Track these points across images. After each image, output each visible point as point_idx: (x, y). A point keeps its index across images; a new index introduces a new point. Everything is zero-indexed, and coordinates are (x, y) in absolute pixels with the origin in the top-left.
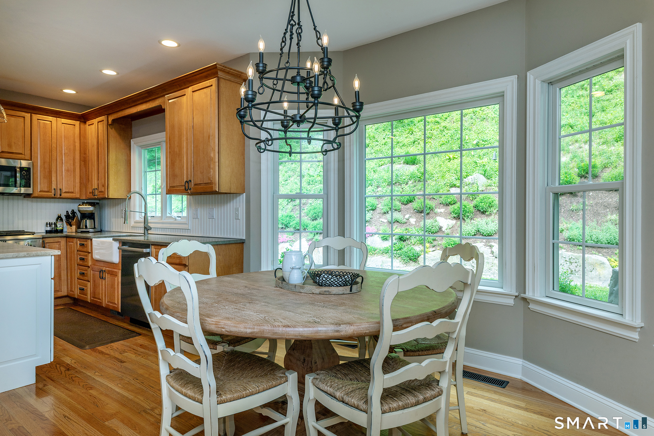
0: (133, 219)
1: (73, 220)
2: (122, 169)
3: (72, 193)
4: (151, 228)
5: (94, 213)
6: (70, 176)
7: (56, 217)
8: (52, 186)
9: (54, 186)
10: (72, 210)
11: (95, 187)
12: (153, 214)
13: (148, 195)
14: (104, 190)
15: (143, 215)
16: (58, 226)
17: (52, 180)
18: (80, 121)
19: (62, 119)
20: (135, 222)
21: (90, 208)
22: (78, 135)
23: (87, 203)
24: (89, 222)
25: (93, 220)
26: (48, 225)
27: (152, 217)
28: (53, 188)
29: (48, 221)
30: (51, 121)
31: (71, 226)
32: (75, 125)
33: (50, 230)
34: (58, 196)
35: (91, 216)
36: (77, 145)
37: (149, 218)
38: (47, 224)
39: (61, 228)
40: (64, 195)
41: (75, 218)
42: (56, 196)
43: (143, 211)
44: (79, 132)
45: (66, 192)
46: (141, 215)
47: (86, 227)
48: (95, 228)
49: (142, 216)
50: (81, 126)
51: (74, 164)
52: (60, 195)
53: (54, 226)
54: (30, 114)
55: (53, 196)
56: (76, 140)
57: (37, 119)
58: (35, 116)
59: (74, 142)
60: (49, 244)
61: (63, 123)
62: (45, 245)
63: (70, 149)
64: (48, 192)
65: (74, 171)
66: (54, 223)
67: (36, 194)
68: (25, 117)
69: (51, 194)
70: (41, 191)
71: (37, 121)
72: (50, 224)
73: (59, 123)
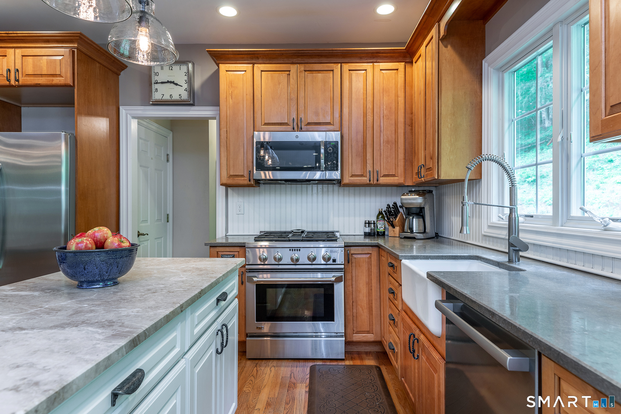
0: (486, 220)
1: (395, 218)
2: (465, 123)
3: (394, 176)
4: (526, 247)
5: (424, 208)
6: (391, 150)
7: (377, 213)
8: (367, 167)
9: (369, 168)
10: (394, 203)
11: (422, 163)
12: (531, 210)
13: (518, 168)
14: (433, 166)
15: (507, 211)
16: (379, 226)
17: (367, 158)
18: (406, 62)
19: (381, 64)
20: (490, 227)
21: (416, 200)
22: (403, 84)
23: (414, 191)
24: (416, 223)
25: (421, 220)
26: (367, 225)
27: (526, 216)
28: (368, 171)
29: (368, 219)
30: (366, 70)
31: (393, 226)
32: (397, 70)
33: (369, 232)
34: (375, 182)
35: (420, 213)
36: (401, 100)
37: (521, 219)
38: (366, 223)
39: (382, 230)
40: (382, 180)
41: (399, 216)
42: (372, 182)
43: (507, 203)
44: (403, 79)
45: (385, 176)
46: (503, 211)
47: (411, 229)
48: (425, 232)
49: (503, 215)
50: (406, 69)
51: (396, 131)
52: (377, 181)
53: (374, 226)
54: (339, 65)
55: (368, 182)
56: (399, 93)
57: (349, 70)
58: (346, 67)
59: (397, 96)
60: (355, 256)
61: (381, 70)
62: (350, 258)
63: (391, 108)
64: (362, 176)
65: (396, 142)
66: (374, 221)
67: (346, 180)
68: (333, 71)
69: (365, 180)
70: (353, 176)
71: (350, 74)
72: (369, 223)
73: (377, 70)
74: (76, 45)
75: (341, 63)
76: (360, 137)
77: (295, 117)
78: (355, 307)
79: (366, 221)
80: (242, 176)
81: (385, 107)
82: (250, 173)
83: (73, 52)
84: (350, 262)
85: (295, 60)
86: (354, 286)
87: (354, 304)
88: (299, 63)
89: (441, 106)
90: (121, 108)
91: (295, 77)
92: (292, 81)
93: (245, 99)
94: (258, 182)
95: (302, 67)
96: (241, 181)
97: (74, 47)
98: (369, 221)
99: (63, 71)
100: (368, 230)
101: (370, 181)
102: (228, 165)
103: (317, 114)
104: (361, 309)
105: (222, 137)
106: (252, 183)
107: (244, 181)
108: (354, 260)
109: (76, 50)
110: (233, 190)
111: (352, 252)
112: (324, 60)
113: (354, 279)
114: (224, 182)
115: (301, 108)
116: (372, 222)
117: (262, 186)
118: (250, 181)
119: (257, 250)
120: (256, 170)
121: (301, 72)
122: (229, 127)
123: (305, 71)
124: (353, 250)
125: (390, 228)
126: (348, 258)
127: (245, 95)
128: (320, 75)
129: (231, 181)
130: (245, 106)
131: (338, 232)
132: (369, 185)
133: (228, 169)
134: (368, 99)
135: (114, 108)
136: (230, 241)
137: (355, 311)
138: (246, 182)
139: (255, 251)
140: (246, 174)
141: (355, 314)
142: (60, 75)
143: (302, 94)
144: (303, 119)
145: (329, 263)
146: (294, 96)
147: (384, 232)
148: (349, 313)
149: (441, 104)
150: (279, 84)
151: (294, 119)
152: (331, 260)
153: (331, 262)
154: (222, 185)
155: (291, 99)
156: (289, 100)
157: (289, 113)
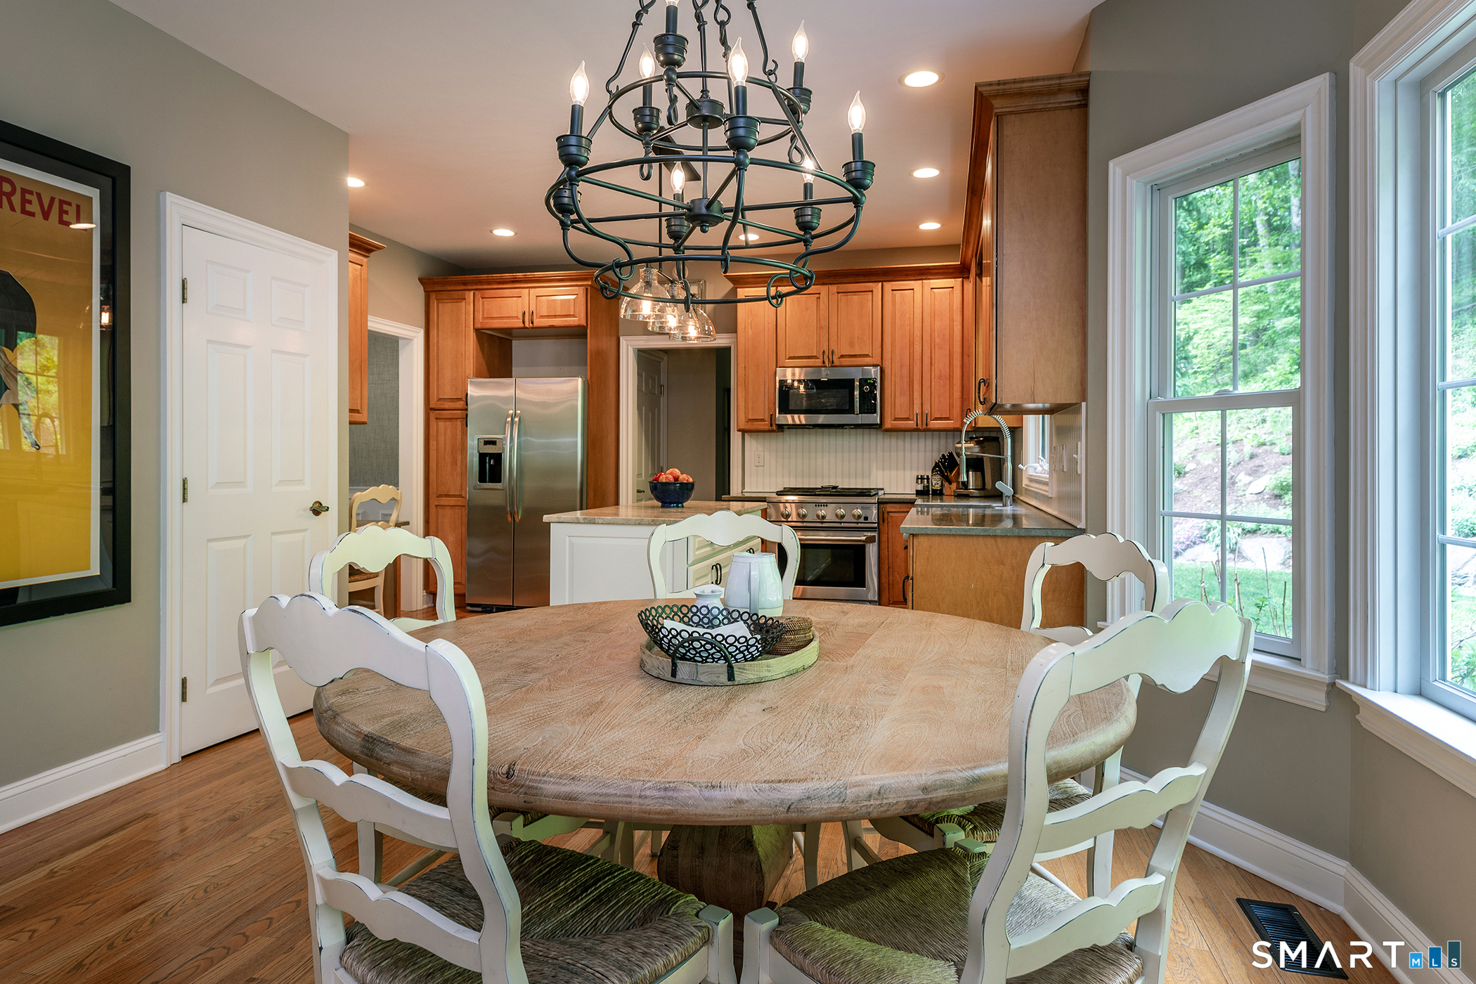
1: (952, 472)
3: (948, 419)
5: (983, 460)
6: (944, 387)
7: (933, 465)
8: (915, 409)
9: (917, 409)
10: (950, 453)
16: (934, 483)
17: (914, 397)
18: (963, 278)
19: (932, 281)
22: (960, 305)
24: (973, 476)
25: (979, 473)
26: (920, 480)
28: (915, 413)
29: (921, 473)
30: (913, 289)
31: (951, 483)
32: (953, 288)
33: (922, 490)
34: (924, 427)
35: (978, 465)
36: (957, 325)
38: (918, 479)
39: (938, 487)
40: (933, 424)
41: (954, 469)
42: (920, 427)
44: (960, 299)
45: (936, 419)
47: (966, 485)
50: (965, 286)
51: (951, 364)
52: (927, 425)
53: (928, 482)
54: (880, 284)
55: (915, 427)
56: (955, 316)
57: (892, 290)
58: (889, 286)
59: (952, 320)
60: (892, 514)
61: (932, 289)
62: (886, 516)
63: (944, 335)
64: (907, 419)
65: (951, 377)
66: (928, 476)
67: (889, 423)
68: (872, 291)
69: (911, 424)
70: (896, 419)
71: (893, 294)
72: (922, 478)
73: (927, 289)
74: (590, 283)
75: (882, 282)
76: (905, 371)
77: (826, 349)
78: (891, 574)
79: (918, 476)
80: (763, 420)
81: (936, 334)
82: (772, 417)
83: (587, 289)
84: (886, 522)
85: (825, 281)
86: (890, 549)
87: (891, 570)
88: (831, 284)
89: (978, 347)
90: (621, 338)
91: (826, 301)
92: (823, 306)
93: (766, 329)
94: (781, 428)
95: (834, 288)
96: (761, 426)
97: (588, 285)
98: (921, 476)
99: (577, 311)
100: (920, 487)
101: (917, 425)
102: (746, 408)
103: (852, 344)
104: (898, 576)
105: (740, 374)
106: (775, 428)
107: (765, 425)
108: (890, 520)
109: (589, 288)
110: (751, 436)
111: (889, 510)
112: (862, 279)
113: (890, 541)
114: (742, 427)
115: (833, 339)
116: (926, 477)
117: (786, 431)
118: (771, 425)
119: (781, 505)
120: (779, 414)
121: (833, 294)
122: (748, 363)
123: (838, 293)
124: (889, 508)
125: (946, 484)
126: (882, 517)
127: (766, 324)
128: (856, 298)
129: (749, 427)
130: (766, 337)
131: (882, 489)
132: (917, 430)
133: (746, 413)
134: (915, 326)
135: (614, 339)
136: (746, 495)
137: (891, 578)
138: (767, 427)
139: (779, 507)
140: (767, 417)
141: (891, 582)
142: (574, 316)
143: (834, 321)
144: (836, 351)
145: (860, 521)
146: (824, 323)
147: (941, 490)
148: (884, 580)
149: (978, 345)
150: (807, 309)
151: (824, 352)
152: (863, 518)
153: (862, 520)
154: (738, 431)
155: (822, 328)
156: (820, 328)
157: (819, 343)
